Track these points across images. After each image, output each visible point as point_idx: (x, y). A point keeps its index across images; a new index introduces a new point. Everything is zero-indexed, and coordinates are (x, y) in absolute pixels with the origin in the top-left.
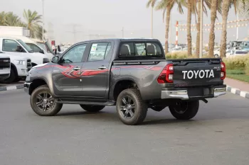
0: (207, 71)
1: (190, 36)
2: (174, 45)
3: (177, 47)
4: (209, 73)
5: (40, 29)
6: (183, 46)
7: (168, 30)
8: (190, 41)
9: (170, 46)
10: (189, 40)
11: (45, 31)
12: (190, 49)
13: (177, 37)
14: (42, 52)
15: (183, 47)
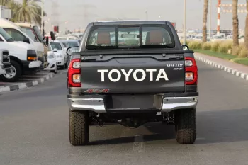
0: (151, 71)
1: (236, 18)
2: (215, 32)
3: (218, 34)
4: (155, 74)
5: (39, 11)
6: (227, 33)
7: (206, 11)
8: (236, 25)
9: (209, 33)
10: (234, 24)
11: (44, 14)
12: (237, 37)
13: (218, 20)
14: (27, 41)
15: (227, 35)
